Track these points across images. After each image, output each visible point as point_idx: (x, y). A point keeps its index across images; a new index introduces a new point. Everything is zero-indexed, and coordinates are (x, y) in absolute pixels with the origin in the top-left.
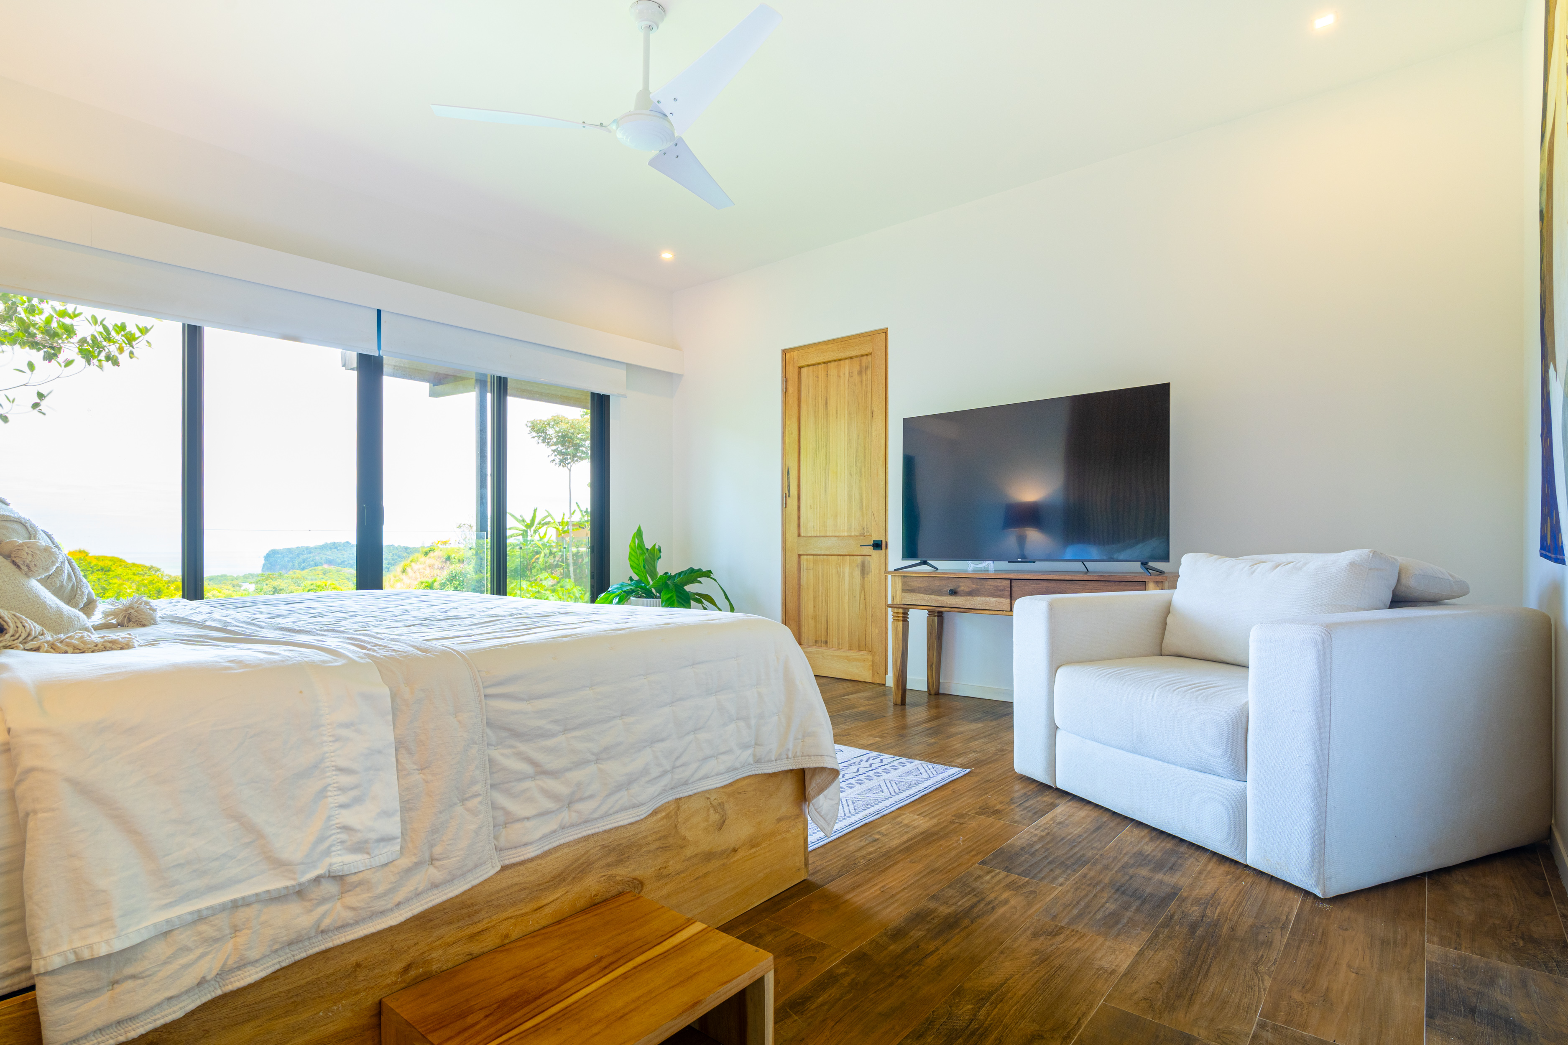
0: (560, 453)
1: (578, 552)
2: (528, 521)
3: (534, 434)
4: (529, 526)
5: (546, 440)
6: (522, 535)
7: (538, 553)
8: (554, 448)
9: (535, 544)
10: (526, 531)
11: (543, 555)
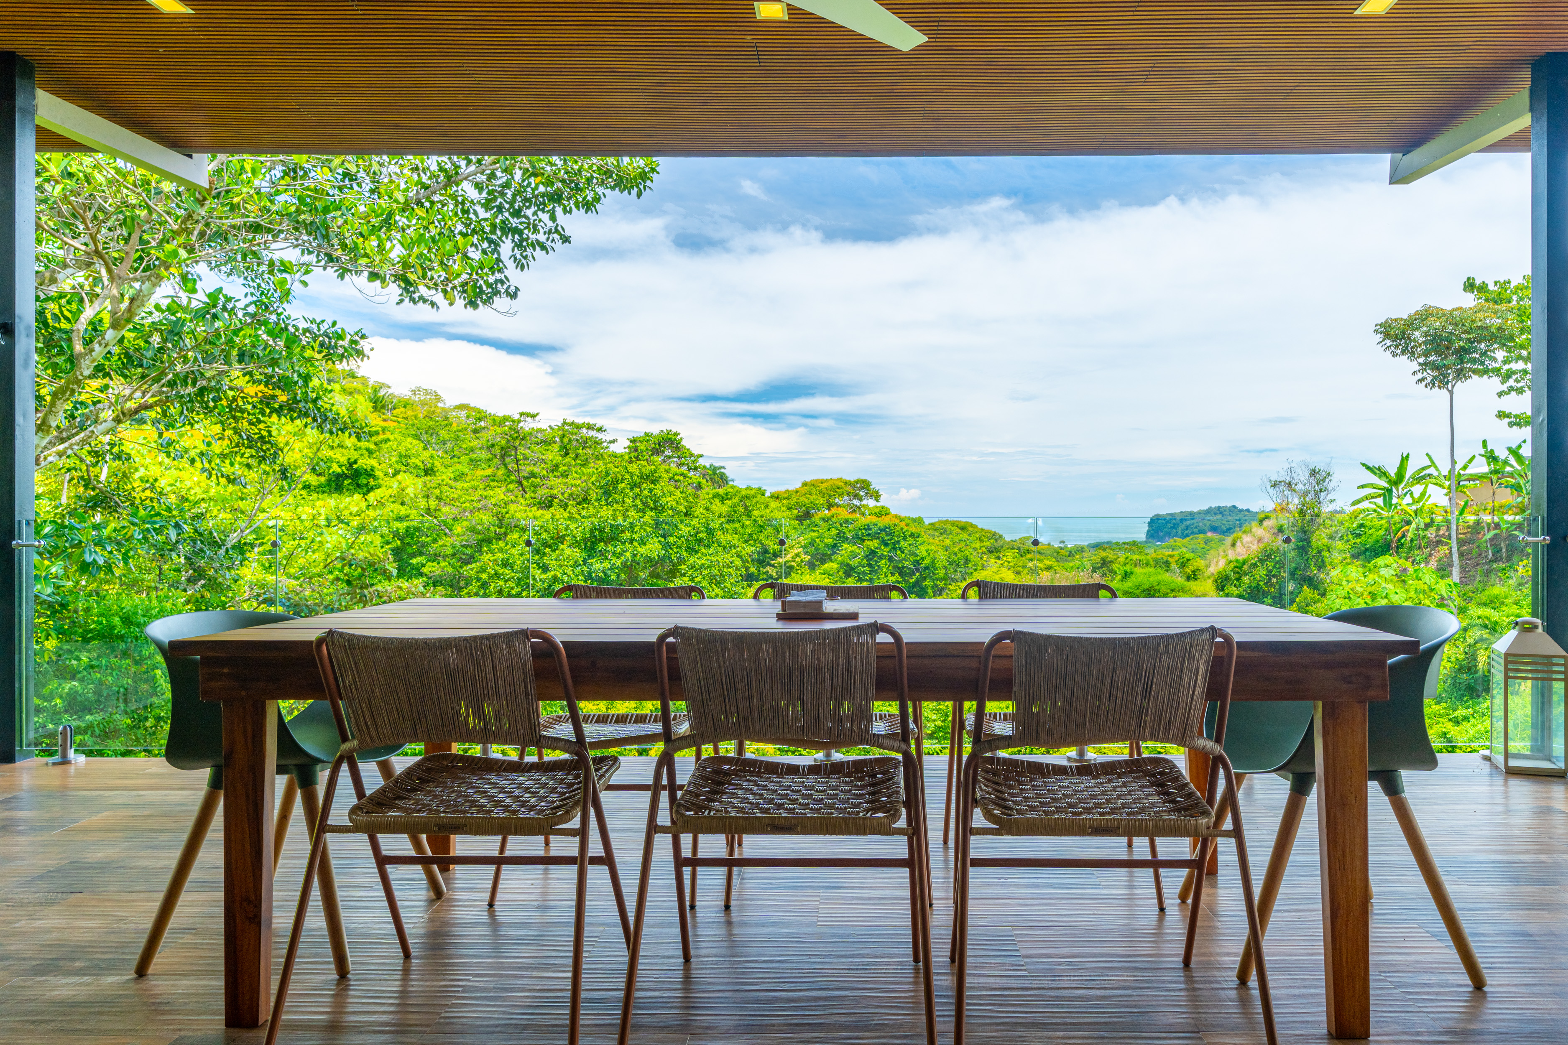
0: (1435, 367)
1: (1478, 523)
2: (1392, 472)
3: (1388, 342)
4: (1396, 483)
5: (1409, 351)
6: (1384, 495)
7: (1408, 523)
8: (1421, 360)
9: (1403, 510)
10: (1390, 491)
11: (1414, 525)
